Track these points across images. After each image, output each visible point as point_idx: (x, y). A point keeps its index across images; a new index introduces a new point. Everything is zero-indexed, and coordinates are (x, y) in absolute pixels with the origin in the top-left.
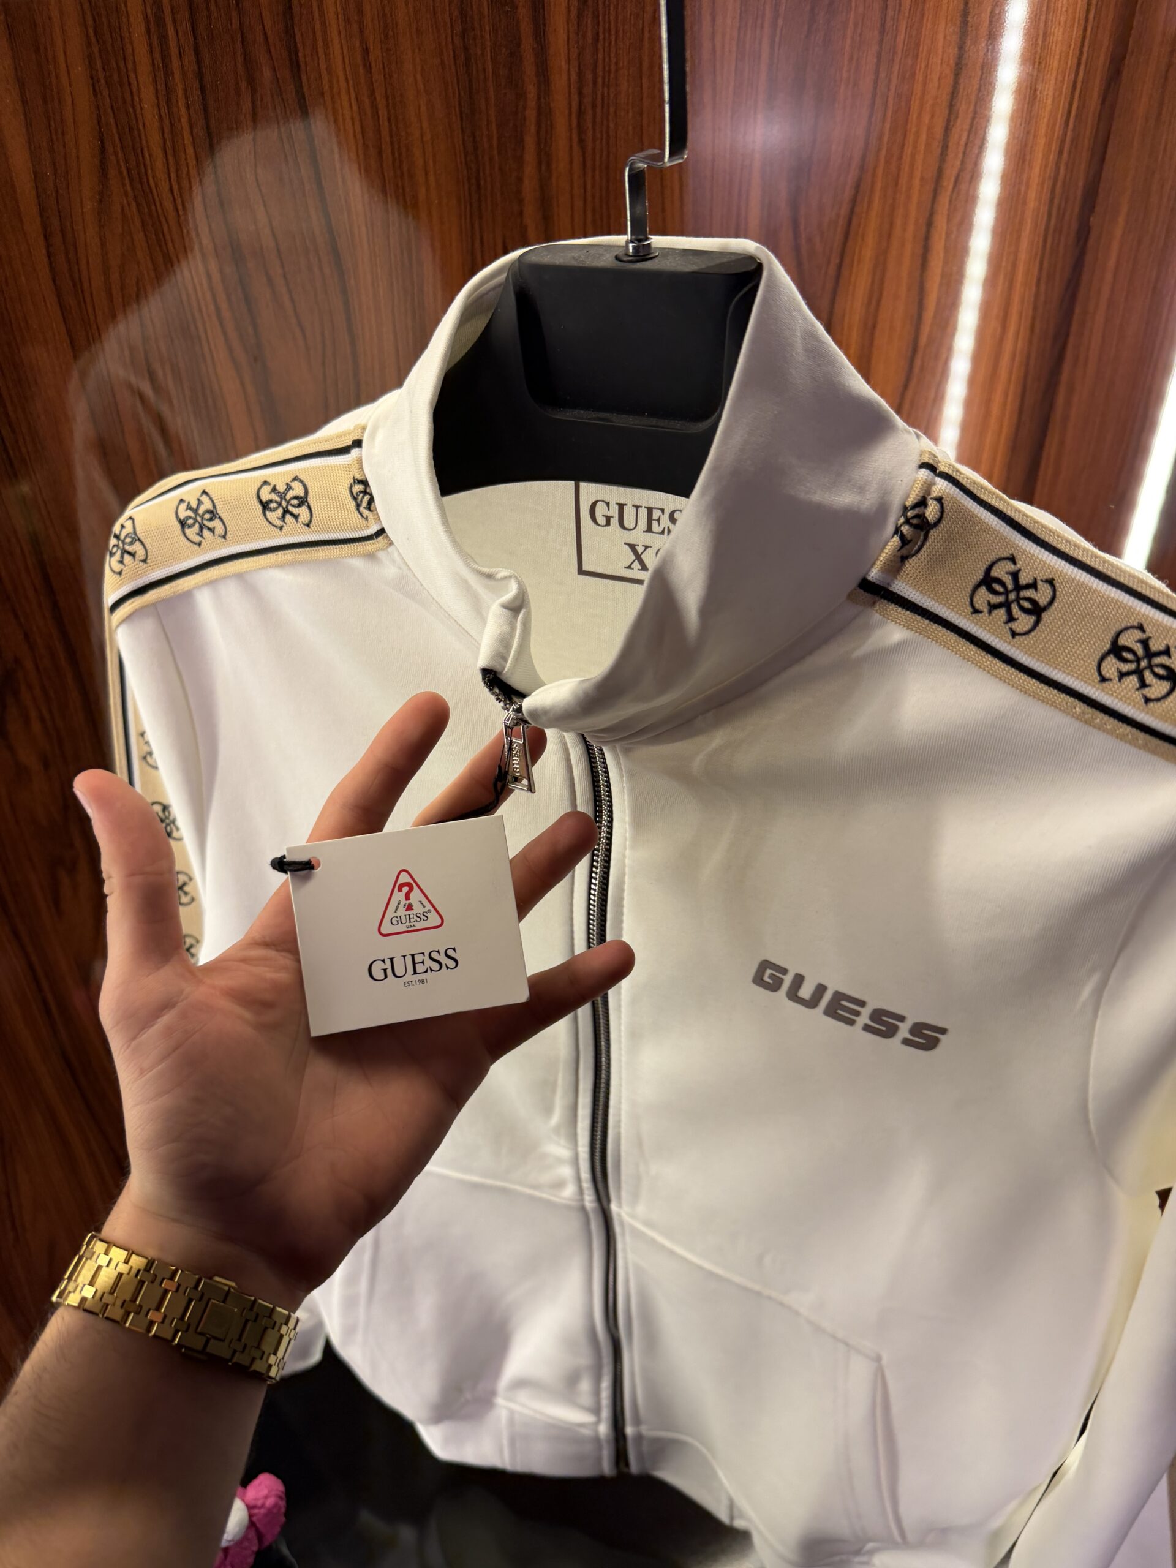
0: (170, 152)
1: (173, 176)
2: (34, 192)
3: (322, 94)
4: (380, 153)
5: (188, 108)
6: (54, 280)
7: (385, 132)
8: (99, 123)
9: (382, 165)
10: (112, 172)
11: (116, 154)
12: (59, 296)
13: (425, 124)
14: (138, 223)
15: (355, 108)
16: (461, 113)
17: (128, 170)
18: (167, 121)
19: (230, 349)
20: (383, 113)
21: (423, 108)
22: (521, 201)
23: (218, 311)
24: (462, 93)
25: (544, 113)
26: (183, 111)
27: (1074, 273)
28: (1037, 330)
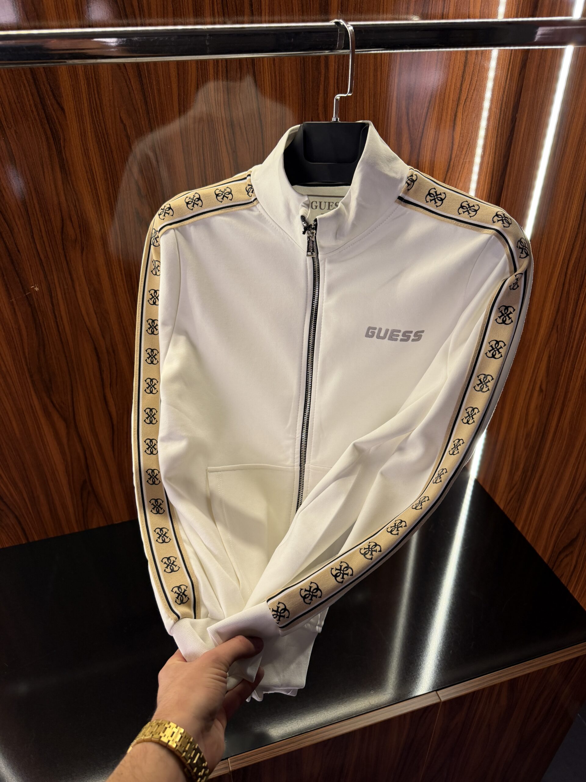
2: (178, 100)
3: (261, 73)
5: (222, 76)
7: (278, 84)
8: (197, 80)
9: (276, 93)
13: (290, 82)
15: (270, 77)
16: (301, 78)
19: (227, 148)
20: (278, 78)
21: (290, 77)
22: (318, 105)
23: (225, 136)
24: (302, 72)
25: (327, 78)
27: (511, 134)
28: (497, 154)
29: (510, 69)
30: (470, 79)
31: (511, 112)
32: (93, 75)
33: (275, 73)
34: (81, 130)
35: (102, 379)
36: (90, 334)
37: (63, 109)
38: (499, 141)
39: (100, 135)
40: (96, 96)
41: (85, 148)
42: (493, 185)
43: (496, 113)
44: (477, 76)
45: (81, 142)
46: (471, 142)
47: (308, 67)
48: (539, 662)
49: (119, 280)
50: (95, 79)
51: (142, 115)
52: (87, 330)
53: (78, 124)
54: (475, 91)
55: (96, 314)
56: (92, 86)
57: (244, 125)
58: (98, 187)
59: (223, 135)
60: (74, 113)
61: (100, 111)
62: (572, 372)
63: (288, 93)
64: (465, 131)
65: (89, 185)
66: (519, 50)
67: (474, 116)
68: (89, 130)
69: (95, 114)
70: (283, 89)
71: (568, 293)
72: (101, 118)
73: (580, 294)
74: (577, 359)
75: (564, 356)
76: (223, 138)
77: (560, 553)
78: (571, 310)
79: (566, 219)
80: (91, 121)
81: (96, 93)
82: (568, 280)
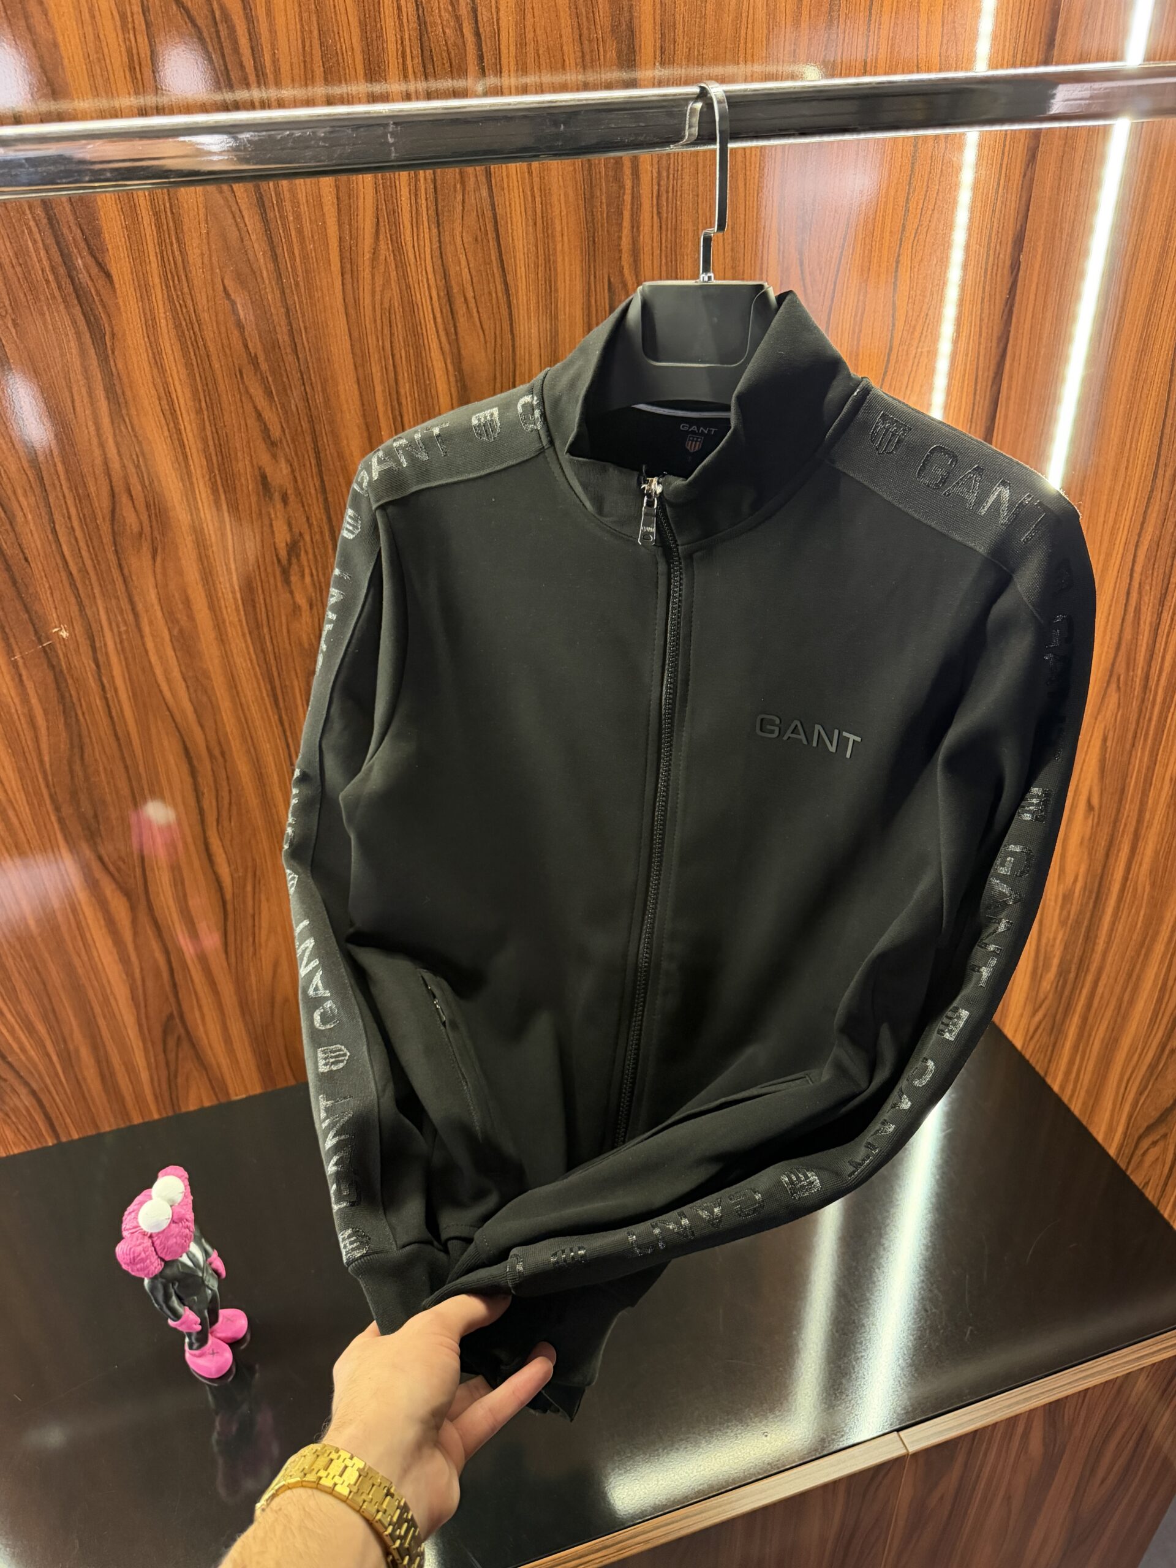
0: (414, 225)
1: (415, 238)
2: (338, 249)
3: (503, 190)
4: (535, 224)
5: (426, 200)
6: (344, 300)
7: (539, 211)
8: (377, 209)
9: (536, 230)
10: (381, 237)
11: (385, 226)
12: (346, 308)
13: (563, 206)
14: (393, 266)
15: (522, 198)
16: (585, 199)
17: (391, 235)
18: (414, 208)
19: (440, 343)
20: (538, 199)
21: (562, 196)
22: (620, 251)
23: (435, 318)
24: (586, 186)
25: (636, 197)
26: (424, 201)
27: (1010, 294)
28: (984, 335)
29: (1004, 166)
30: (924, 189)
31: (1009, 250)
32: (168, 205)
33: (532, 188)
34: (145, 314)
35: (201, 812)
36: (174, 720)
37: (108, 275)
38: (986, 311)
39: (184, 323)
40: (175, 246)
41: (155, 350)
42: (978, 397)
43: (979, 254)
44: (937, 182)
45: (146, 339)
46: (931, 313)
47: (598, 176)
48: (1106, 1366)
49: (229, 610)
50: (172, 213)
51: (267, 282)
52: (167, 713)
53: (140, 304)
54: (936, 211)
55: (185, 680)
56: (165, 227)
57: (472, 294)
58: (183, 427)
59: (431, 316)
60: (131, 282)
61: (183, 277)
62: (1151, 769)
63: (558, 228)
64: (919, 292)
65: (163, 422)
66: (1021, 130)
67: (935, 262)
68: (162, 315)
69: (173, 281)
70: (550, 221)
71: (1138, 611)
72: (186, 290)
73: (1162, 612)
74: (1160, 744)
75: (1135, 737)
76: (432, 322)
77: (1140, 1138)
78: (1144, 645)
79: (1128, 461)
80: (166, 296)
81: (174, 241)
82: (1135, 584)
